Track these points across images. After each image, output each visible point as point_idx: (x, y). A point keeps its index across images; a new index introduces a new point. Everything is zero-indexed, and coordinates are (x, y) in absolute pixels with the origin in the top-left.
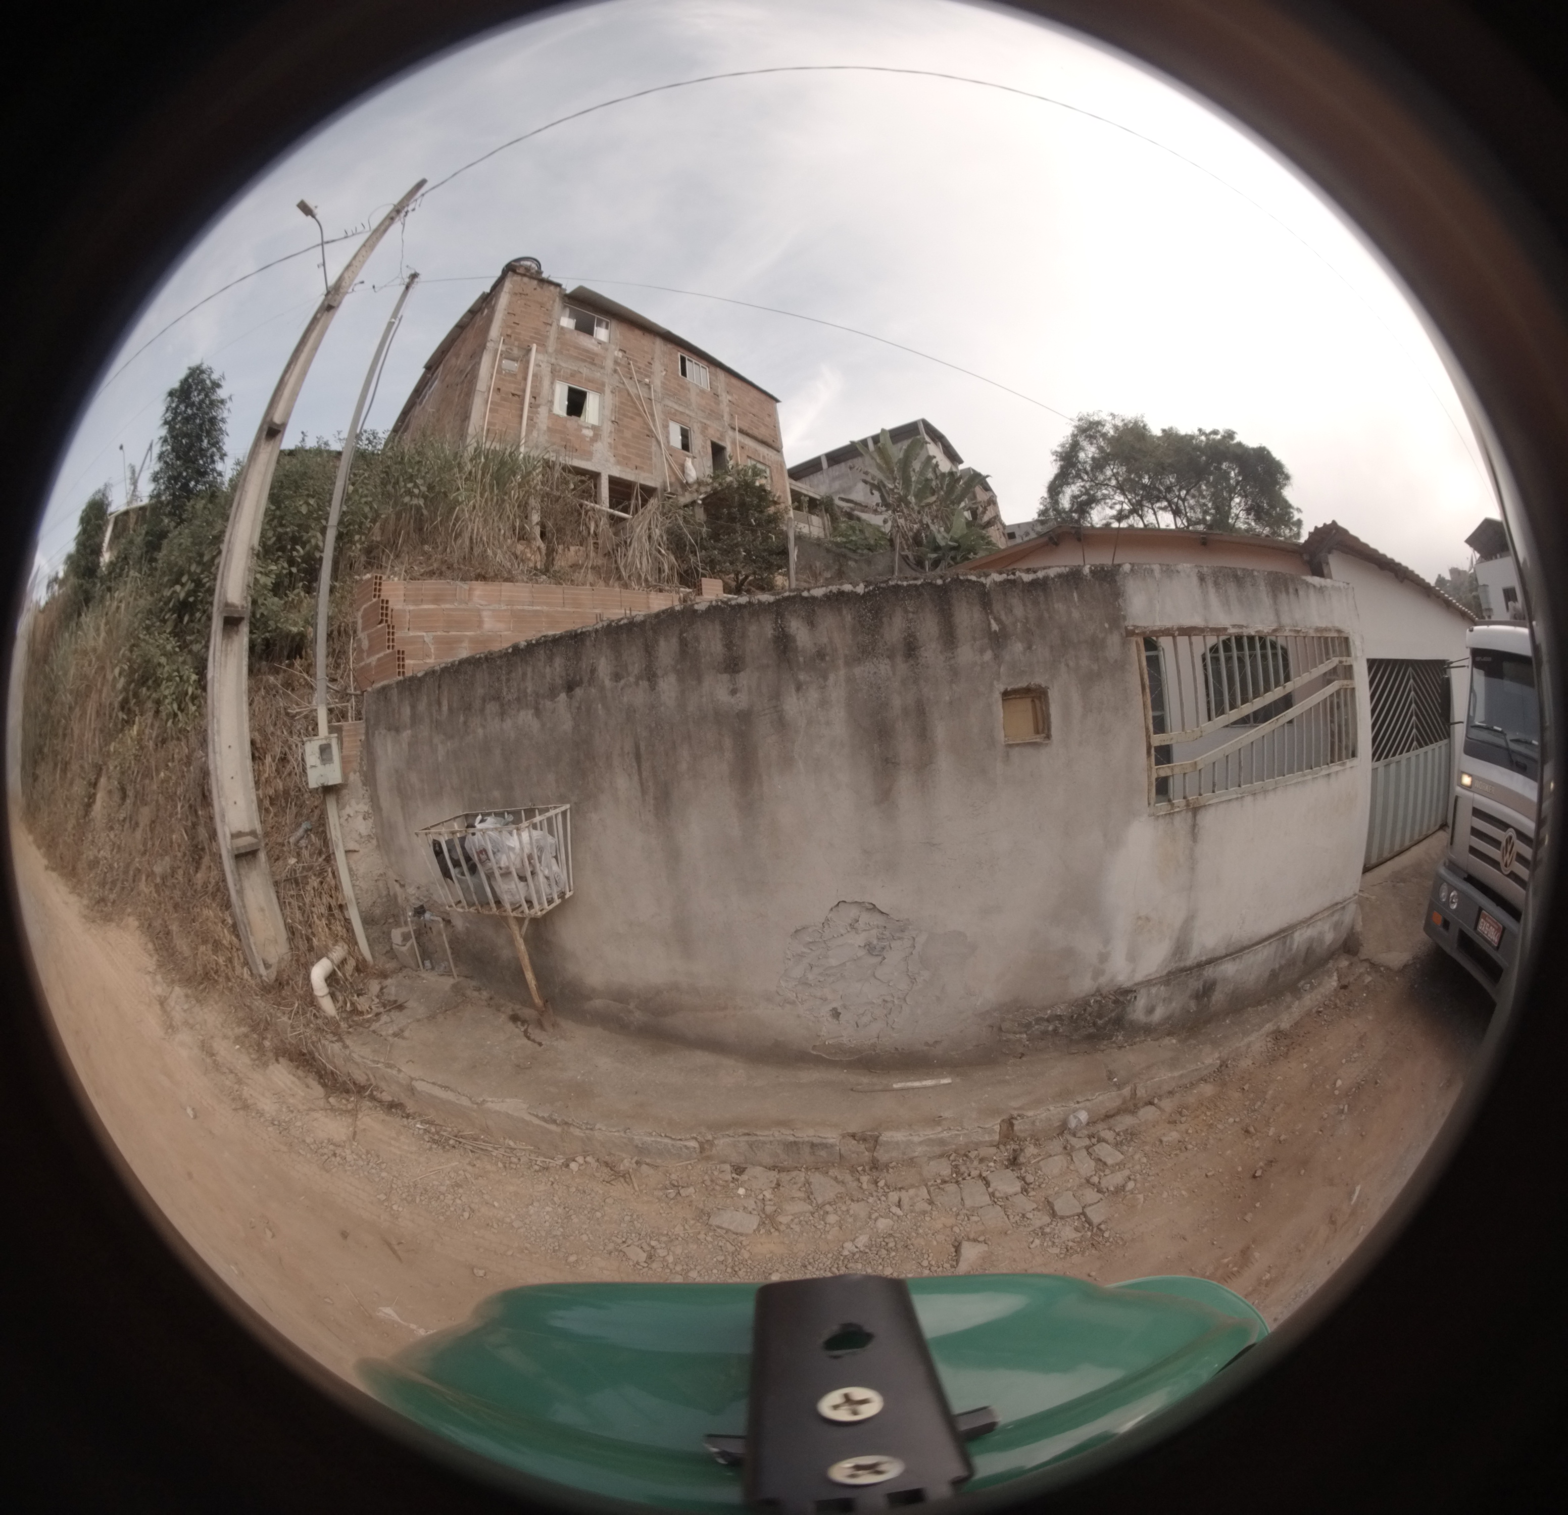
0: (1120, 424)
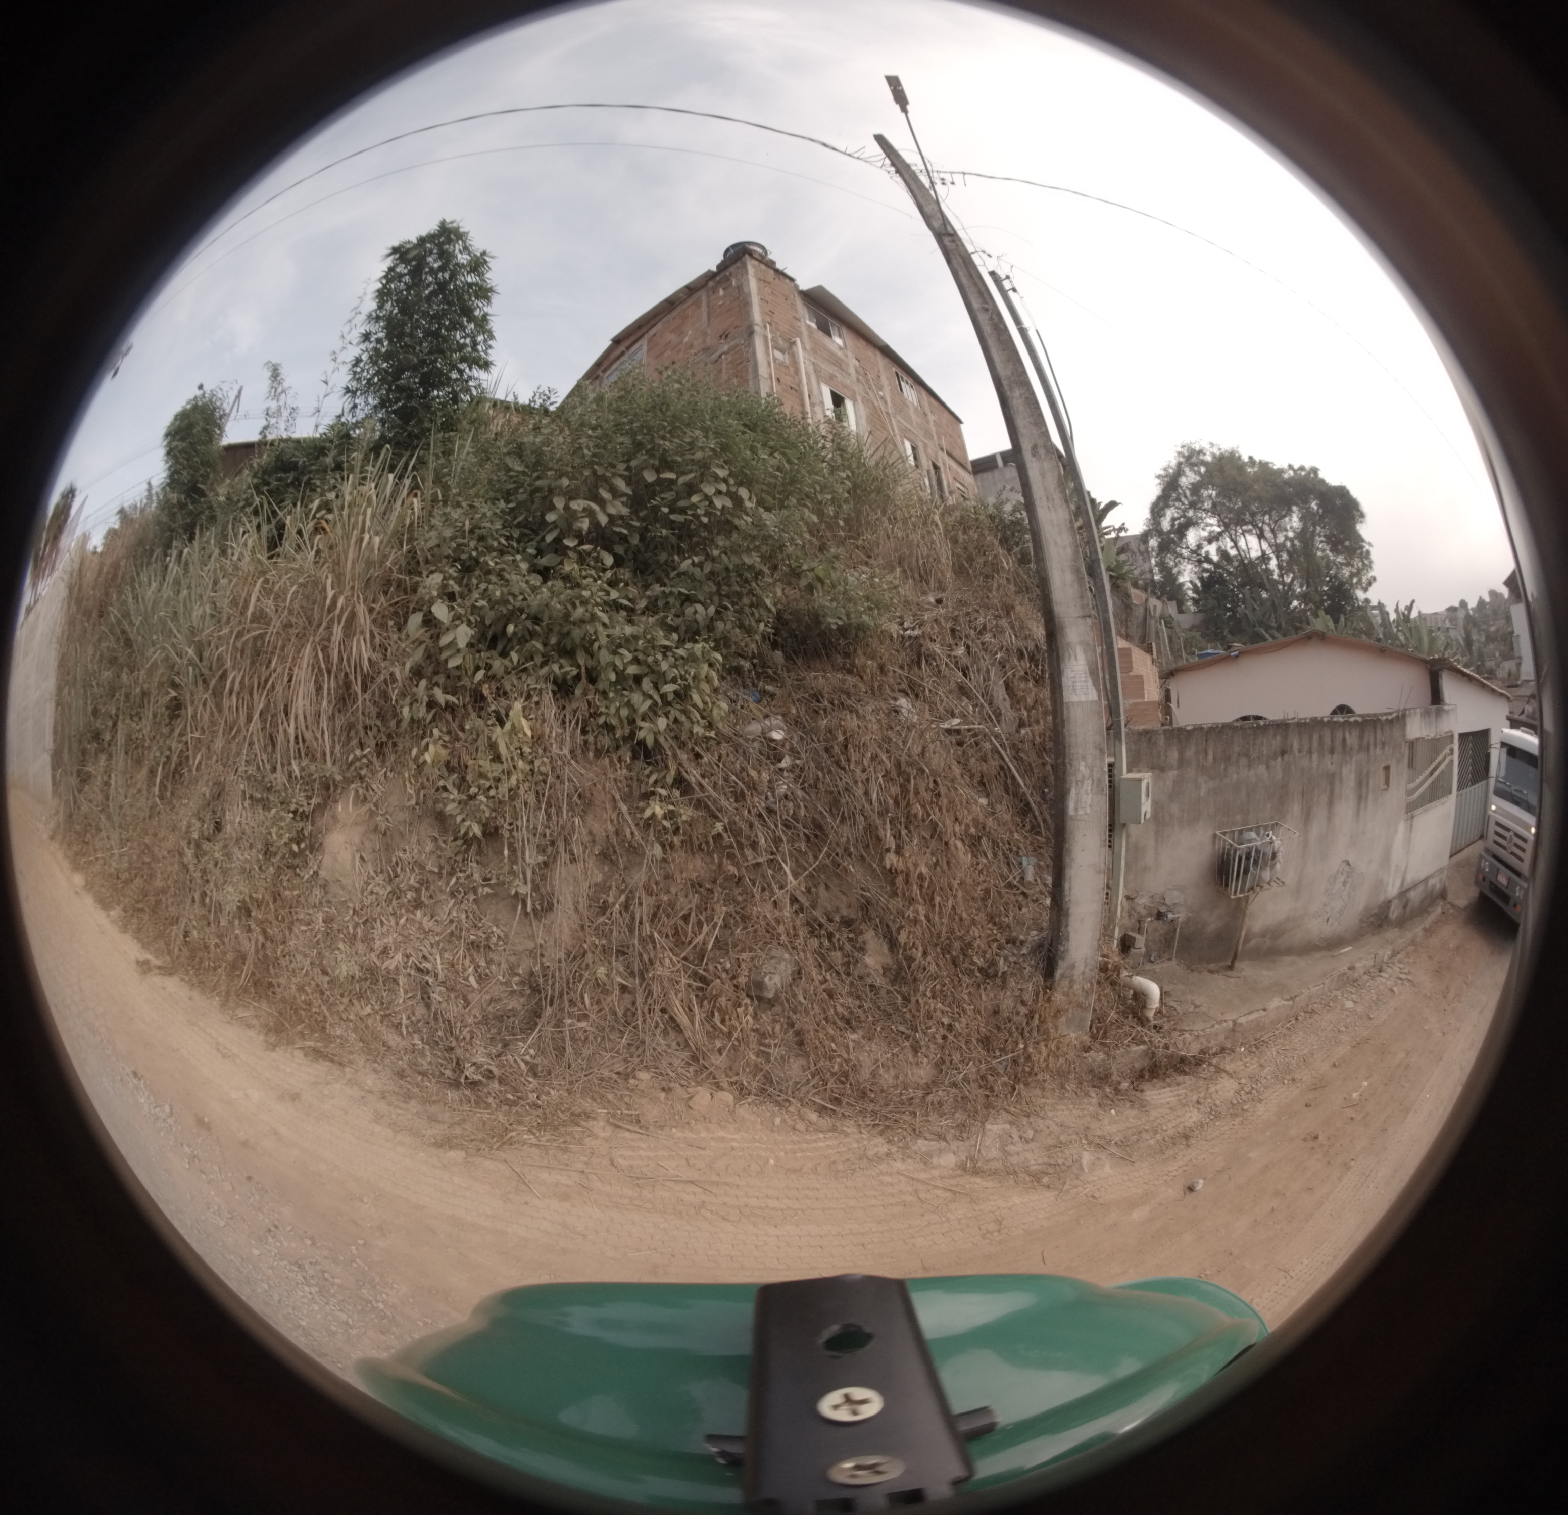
0: (1218, 453)
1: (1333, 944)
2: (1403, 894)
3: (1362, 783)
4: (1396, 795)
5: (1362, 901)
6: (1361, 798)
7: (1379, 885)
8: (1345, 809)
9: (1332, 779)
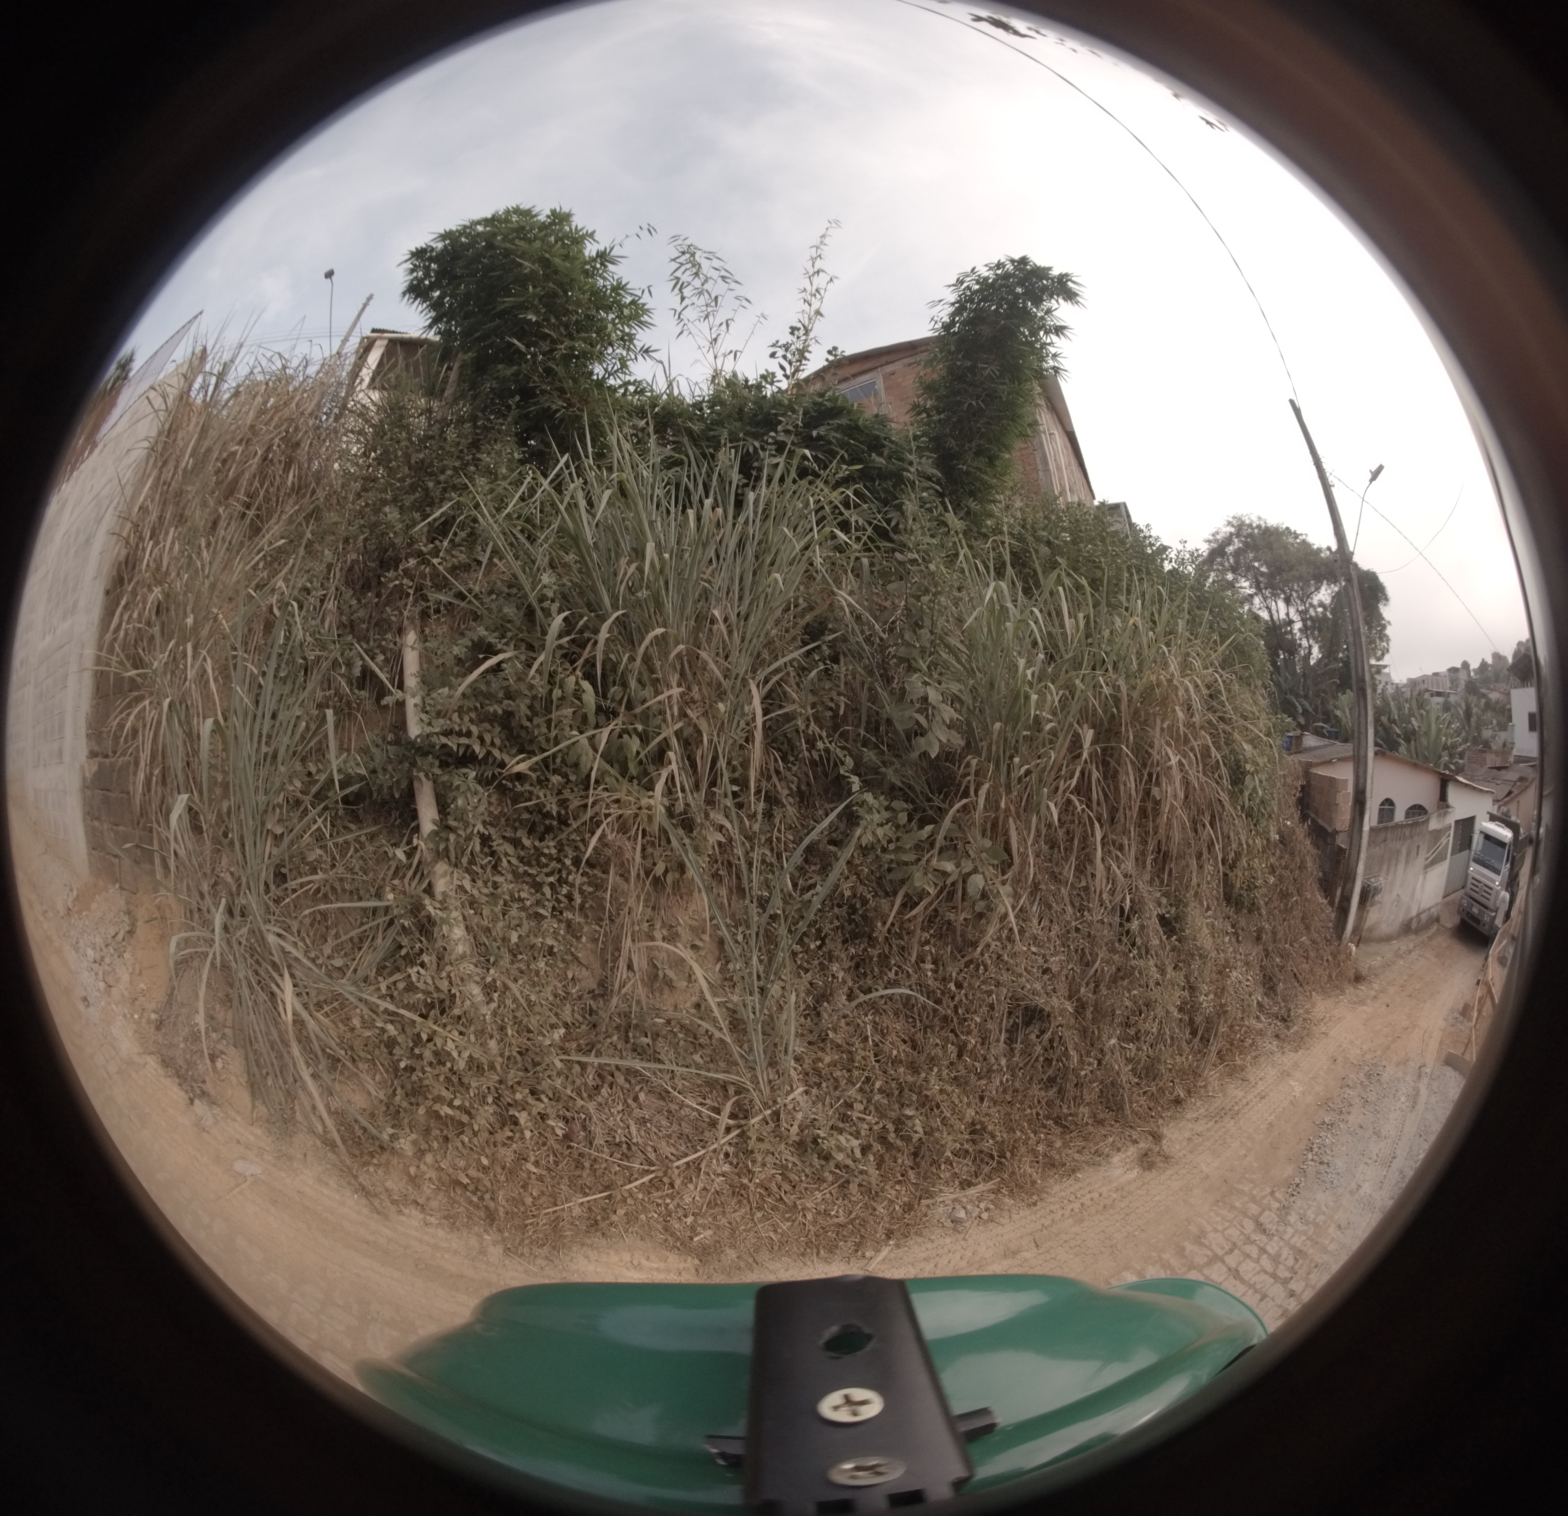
0: (1263, 526)
1: (1388, 939)
2: (1418, 915)
3: (1408, 854)
4: (1421, 861)
5: (1401, 917)
6: (1407, 862)
7: (1409, 909)
8: (1401, 867)
9: (1398, 852)
